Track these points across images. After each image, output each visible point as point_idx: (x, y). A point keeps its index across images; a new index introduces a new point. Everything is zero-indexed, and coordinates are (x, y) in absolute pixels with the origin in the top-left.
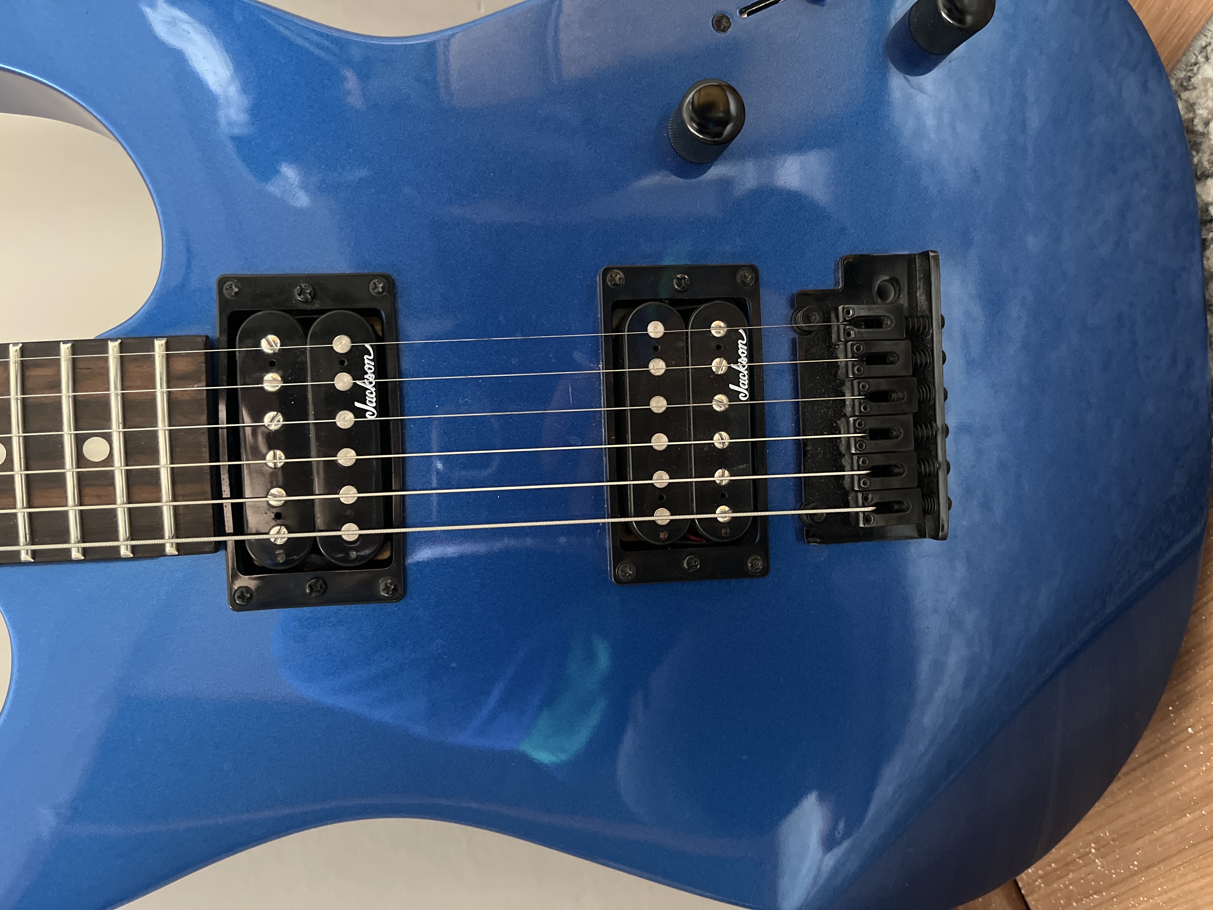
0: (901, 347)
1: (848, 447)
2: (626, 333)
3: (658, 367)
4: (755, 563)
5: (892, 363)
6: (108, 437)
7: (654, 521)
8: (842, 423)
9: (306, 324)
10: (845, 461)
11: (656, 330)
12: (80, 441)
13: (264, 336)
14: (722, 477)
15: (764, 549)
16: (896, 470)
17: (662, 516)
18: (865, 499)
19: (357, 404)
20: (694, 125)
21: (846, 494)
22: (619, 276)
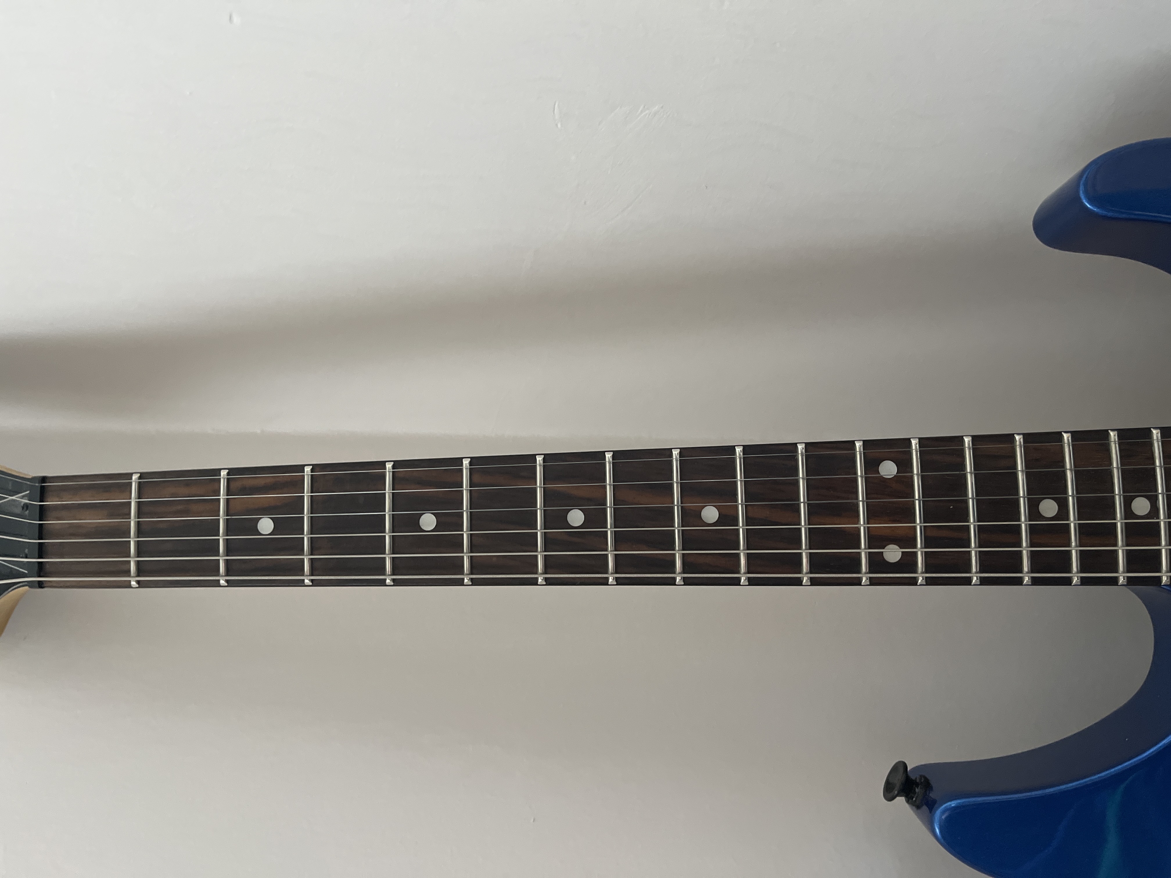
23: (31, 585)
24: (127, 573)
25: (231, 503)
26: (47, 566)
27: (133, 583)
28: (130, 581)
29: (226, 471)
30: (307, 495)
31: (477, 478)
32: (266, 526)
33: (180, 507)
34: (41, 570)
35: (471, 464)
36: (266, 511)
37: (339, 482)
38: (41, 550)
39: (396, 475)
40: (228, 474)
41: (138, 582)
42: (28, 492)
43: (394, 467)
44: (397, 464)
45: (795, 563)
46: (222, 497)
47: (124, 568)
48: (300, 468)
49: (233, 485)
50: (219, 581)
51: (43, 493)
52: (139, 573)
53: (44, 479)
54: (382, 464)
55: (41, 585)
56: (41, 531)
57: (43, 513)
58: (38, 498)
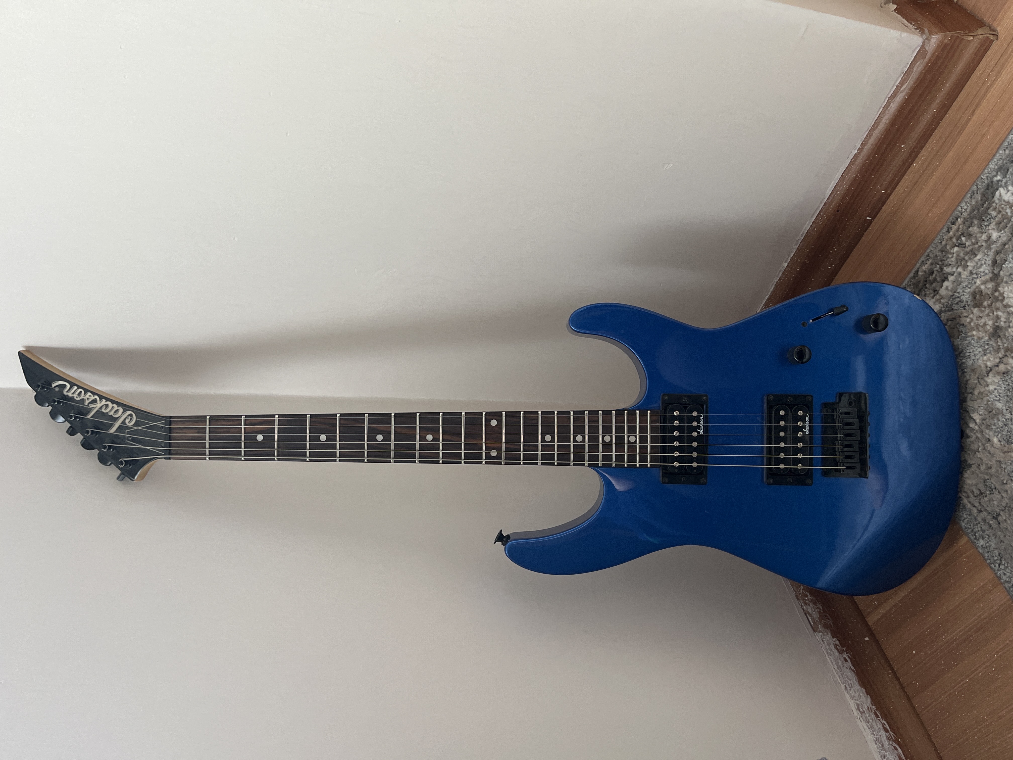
0: (856, 421)
1: (838, 449)
2: (773, 414)
3: (782, 423)
4: (809, 481)
5: (853, 425)
6: (636, 436)
7: (779, 468)
8: (836, 442)
9: (685, 408)
10: (837, 453)
11: (782, 413)
12: (629, 437)
13: (675, 411)
14: (800, 456)
15: (811, 478)
16: (852, 457)
17: (782, 466)
18: (843, 465)
19: (698, 430)
20: (797, 356)
21: (837, 463)
22: (772, 397)
23: (166, 458)
24: (205, 454)
25: (246, 428)
26: (172, 451)
27: (207, 458)
28: (206, 458)
29: (244, 416)
30: (276, 427)
31: (342, 422)
32: (260, 437)
33: (226, 430)
34: (170, 453)
35: (340, 416)
36: (260, 432)
37: (289, 422)
38: (170, 445)
39: (311, 420)
40: (245, 418)
41: (209, 458)
42: (164, 421)
43: (310, 417)
44: (312, 415)
45: (459, 456)
46: (243, 427)
47: (204, 452)
48: (274, 416)
49: (247, 422)
50: (241, 458)
51: (170, 423)
52: (210, 454)
53: (171, 417)
54: (306, 415)
55: (169, 458)
56: (170, 438)
57: (170, 430)
58: (169, 425)
